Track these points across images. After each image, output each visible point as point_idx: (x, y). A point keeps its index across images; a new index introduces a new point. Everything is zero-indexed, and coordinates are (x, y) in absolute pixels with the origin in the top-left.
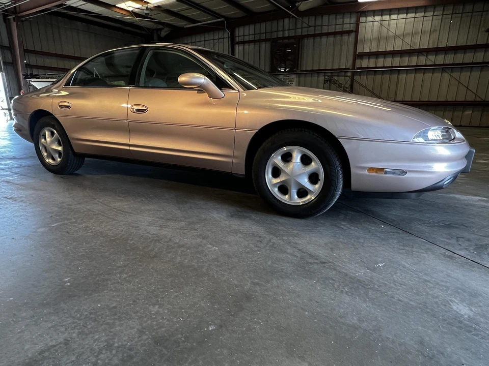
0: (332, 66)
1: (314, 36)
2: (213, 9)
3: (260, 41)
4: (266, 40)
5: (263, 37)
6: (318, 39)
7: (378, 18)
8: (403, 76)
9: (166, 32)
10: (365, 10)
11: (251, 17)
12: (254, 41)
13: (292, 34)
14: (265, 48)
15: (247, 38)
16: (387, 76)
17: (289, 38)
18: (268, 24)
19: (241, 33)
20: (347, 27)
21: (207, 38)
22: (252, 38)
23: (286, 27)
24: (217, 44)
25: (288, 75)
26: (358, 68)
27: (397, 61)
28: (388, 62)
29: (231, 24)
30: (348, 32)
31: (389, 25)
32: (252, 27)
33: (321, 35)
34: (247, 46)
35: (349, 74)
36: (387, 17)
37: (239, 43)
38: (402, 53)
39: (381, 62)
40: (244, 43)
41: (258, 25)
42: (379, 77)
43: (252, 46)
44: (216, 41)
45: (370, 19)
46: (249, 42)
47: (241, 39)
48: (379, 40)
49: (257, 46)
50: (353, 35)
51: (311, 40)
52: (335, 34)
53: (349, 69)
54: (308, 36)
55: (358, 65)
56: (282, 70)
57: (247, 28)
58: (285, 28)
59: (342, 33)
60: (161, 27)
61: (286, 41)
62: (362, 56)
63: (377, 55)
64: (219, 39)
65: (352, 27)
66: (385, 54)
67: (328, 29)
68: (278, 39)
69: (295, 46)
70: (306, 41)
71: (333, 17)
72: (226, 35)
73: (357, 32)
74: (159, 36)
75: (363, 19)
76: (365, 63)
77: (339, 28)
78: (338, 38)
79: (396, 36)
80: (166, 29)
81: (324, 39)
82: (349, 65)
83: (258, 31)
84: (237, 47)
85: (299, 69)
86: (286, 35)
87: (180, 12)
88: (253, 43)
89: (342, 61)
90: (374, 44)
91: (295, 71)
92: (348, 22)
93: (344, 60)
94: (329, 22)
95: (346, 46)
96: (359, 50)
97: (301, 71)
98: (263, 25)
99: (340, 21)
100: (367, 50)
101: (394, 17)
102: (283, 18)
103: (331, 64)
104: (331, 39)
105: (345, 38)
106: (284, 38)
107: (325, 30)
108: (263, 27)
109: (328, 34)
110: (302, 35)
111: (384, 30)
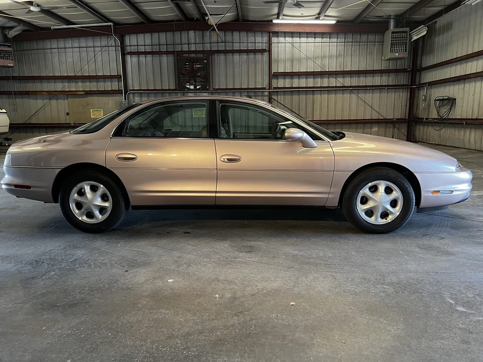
0: (248, 85)
1: (225, 52)
3: (160, 53)
4: (167, 53)
5: (164, 49)
6: (230, 56)
7: (289, 39)
8: (318, 97)
11: (147, 24)
12: (152, 53)
13: (199, 48)
14: (167, 61)
15: (142, 49)
16: (303, 97)
17: (195, 52)
18: (169, 34)
19: (134, 42)
20: (259, 46)
21: (83, 44)
22: (148, 49)
23: (192, 41)
25: (198, 94)
26: (274, 88)
27: (310, 82)
28: (303, 82)
29: (121, 30)
30: (262, 51)
31: (300, 47)
32: (148, 36)
33: (233, 52)
34: (142, 58)
35: (266, 94)
36: (296, 39)
37: (131, 53)
38: (314, 74)
39: (296, 82)
40: (138, 53)
41: (156, 35)
42: (295, 97)
43: (149, 58)
44: (98, 49)
45: (282, 39)
46: (145, 53)
47: (133, 49)
48: (292, 60)
49: (157, 58)
50: (266, 54)
51: (222, 57)
52: (248, 51)
53: (265, 88)
54: (219, 52)
55: (274, 85)
56: (192, 87)
57: (141, 36)
58: (191, 41)
59: (255, 51)
61: (193, 55)
62: (277, 75)
63: (292, 75)
64: (102, 47)
65: (265, 46)
66: (299, 75)
67: (240, 47)
68: (182, 52)
69: (205, 61)
70: (216, 57)
71: (244, 34)
72: (112, 43)
73: (270, 51)
75: (274, 40)
76: (281, 83)
77: (251, 46)
78: (252, 56)
79: (307, 58)
81: (236, 57)
82: (266, 85)
83: (156, 41)
84: (128, 58)
85: (211, 87)
86: (193, 48)
87: (54, 11)
88: (151, 55)
89: (257, 80)
90: (288, 65)
91: (207, 90)
92: (260, 41)
93: (259, 79)
94: (240, 39)
95: (260, 65)
96: (274, 70)
97: (214, 89)
98: (163, 36)
99: (251, 39)
100: (281, 70)
101: (304, 40)
102: (188, 30)
103: (246, 83)
104: (244, 56)
105: (259, 56)
106: (189, 52)
107: (236, 47)
108: (163, 38)
109: (240, 52)
110: (211, 50)
111: (296, 51)
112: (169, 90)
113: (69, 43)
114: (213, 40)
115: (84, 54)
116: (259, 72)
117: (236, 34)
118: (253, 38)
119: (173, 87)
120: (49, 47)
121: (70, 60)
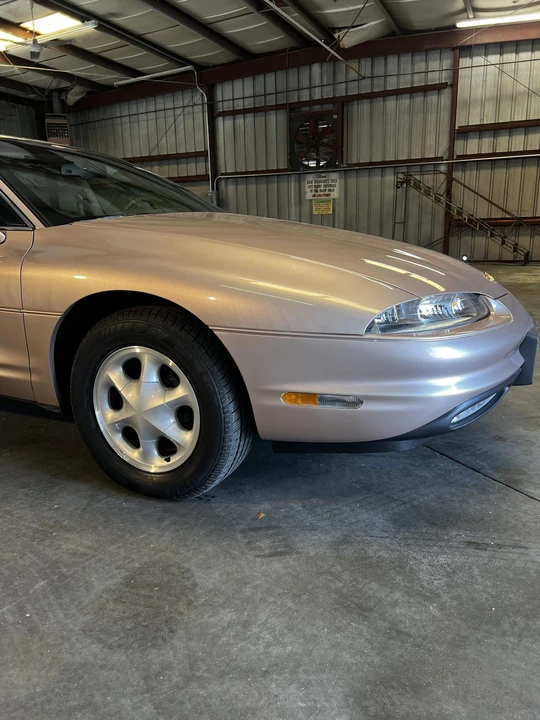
0: (410, 153)
1: (371, 96)
2: (171, 46)
3: (264, 110)
4: (277, 107)
5: (271, 100)
6: (379, 103)
7: (494, 59)
9: (77, 94)
10: (469, 43)
11: (246, 62)
12: (254, 110)
13: (328, 93)
14: (276, 123)
15: (239, 105)
16: (516, 172)
17: (322, 101)
18: (281, 75)
19: (228, 95)
20: (434, 78)
21: (160, 106)
22: (249, 104)
23: (317, 82)
24: (181, 117)
25: (323, 175)
26: (459, 157)
28: (518, 142)
29: (207, 77)
30: (438, 88)
31: (516, 71)
32: (248, 82)
33: (385, 94)
34: (240, 121)
35: (443, 168)
36: (510, 57)
37: (225, 114)
39: (503, 143)
40: (234, 113)
41: (260, 79)
42: (500, 172)
43: (250, 118)
44: (178, 111)
45: (479, 60)
46: (244, 112)
47: (227, 106)
48: (498, 100)
49: (260, 119)
51: (365, 106)
52: (412, 91)
53: (441, 159)
54: (360, 97)
55: (459, 151)
56: (312, 164)
57: (238, 84)
58: (314, 83)
59: (426, 89)
60: (65, 84)
61: (317, 108)
62: (466, 132)
63: (496, 129)
64: (184, 107)
65: (445, 77)
66: (511, 127)
67: (398, 83)
68: (301, 104)
69: (335, 117)
70: (355, 107)
71: (406, 59)
72: (198, 99)
73: (454, 86)
74: (63, 103)
75: (465, 62)
76: (472, 146)
77: (419, 81)
78: (419, 99)
79: (530, 93)
80: (77, 89)
81: (391, 103)
82: (443, 150)
83: (260, 90)
84: (220, 121)
85: (345, 161)
86: (317, 96)
87: (104, 54)
88: (252, 114)
89: (428, 143)
90: (489, 110)
91: (336, 167)
92: (436, 68)
93: (431, 141)
94: (399, 69)
95: (434, 115)
96: (460, 122)
97: (349, 165)
98: (271, 78)
99: (420, 66)
100: (475, 121)
101: (525, 56)
102: (310, 63)
103: (406, 150)
104: (405, 101)
105: (433, 98)
106: (312, 102)
107: (392, 84)
108: (271, 82)
109: (398, 93)
110: (347, 96)
111: (507, 81)
112: (278, 170)
113: (143, 106)
114: (351, 77)
115: (161, 122)
116: (431, 127)
117: (393, 61)
118: (423, 65)
119: (283, 165)
120: (118, 115)
121: (143, 132)
